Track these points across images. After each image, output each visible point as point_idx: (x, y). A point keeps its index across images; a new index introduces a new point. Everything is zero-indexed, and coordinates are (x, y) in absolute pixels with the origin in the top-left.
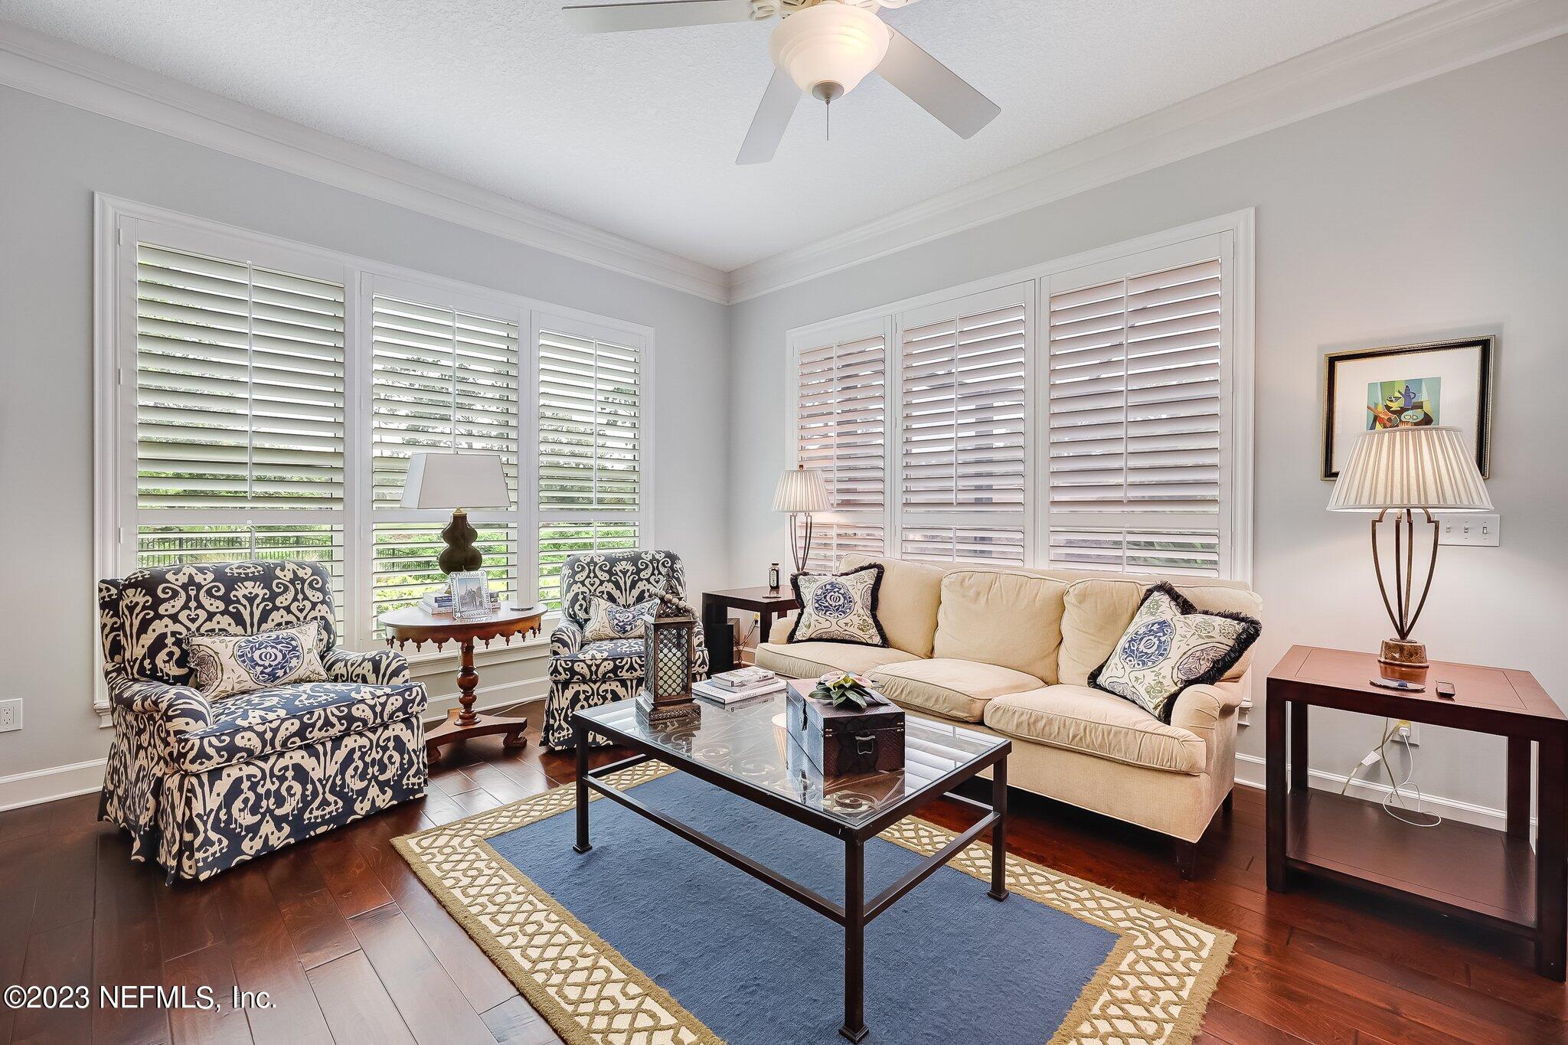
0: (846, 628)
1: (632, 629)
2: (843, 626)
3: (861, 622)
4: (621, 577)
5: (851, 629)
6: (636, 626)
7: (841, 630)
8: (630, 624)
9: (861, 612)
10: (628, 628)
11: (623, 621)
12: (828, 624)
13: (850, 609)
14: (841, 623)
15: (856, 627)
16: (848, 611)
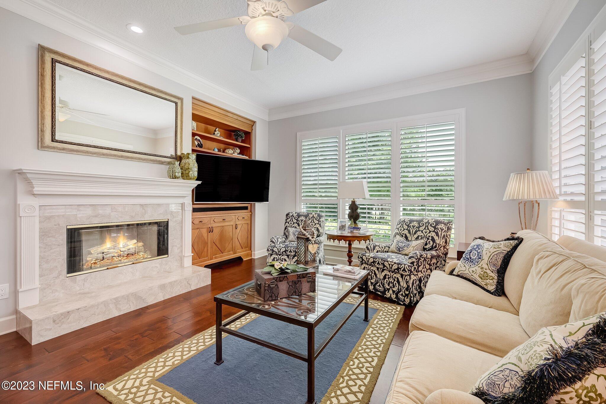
0: (472, 274)
1: (402, 250)
2: (471, 272)
3: (482, 273)
4: (412, 229)
5: (475, 275)
6: (404, 249)
7: (470, 274)
8: (402, 248)
9: (485, 266)
10: (401, 250)
11: (400, 246)
12: (464, 269)
13: (478, 262)
14: (471, 270)
15: (478, 275)
16: (476, 263)
